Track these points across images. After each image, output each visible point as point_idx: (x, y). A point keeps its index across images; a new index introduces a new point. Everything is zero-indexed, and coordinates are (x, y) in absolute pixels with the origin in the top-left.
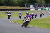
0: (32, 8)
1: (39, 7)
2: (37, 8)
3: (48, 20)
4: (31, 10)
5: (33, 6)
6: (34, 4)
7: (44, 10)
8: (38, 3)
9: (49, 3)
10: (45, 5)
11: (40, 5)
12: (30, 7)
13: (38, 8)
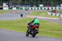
0: (5, 7)
1: (14, 6)
2: (11, 7)
3: (25, 22)
5: (7, 4)
6: (8, 2)
7: (20, 9)
8: (13, 1)
11: (15, 3)
13: (12, 7)
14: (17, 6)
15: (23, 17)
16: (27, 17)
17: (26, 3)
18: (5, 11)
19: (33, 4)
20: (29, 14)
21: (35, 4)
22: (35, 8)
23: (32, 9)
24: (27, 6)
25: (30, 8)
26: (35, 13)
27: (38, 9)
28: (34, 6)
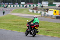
15: (5, 14)
16: (9, 14)
19: (15, 1)
20: (11, 11)
22: (17, 6)
23: (14, 6)
24: (9, 4)
25: (12, 6)
26: (17, 10)
27: (20, 6)
28: (16, 4)
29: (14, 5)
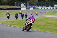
0: (23, 7)
1: (31, 6)
2: (28, 7)
4: (22, 9)
5: (24, 5)
7: (37, 9)
8: (30, 2)
9: (42, 1)
10: (38, 3)
11: (32, 3)
12: (20, 6)
13: (30, 7)
14: (34, 6)
16: (43, 16)
17: (42, 3)
18: (23, 11)
19: (48, 4)
20: (45, 14)
21: (50, 4)
22: (50, 8)
23: (47, 9)
24: (43, 6)
25: (46, 8)
26: (51, 12)
27: (53, 8)
28: (49, 6)
29: (48, 7)
